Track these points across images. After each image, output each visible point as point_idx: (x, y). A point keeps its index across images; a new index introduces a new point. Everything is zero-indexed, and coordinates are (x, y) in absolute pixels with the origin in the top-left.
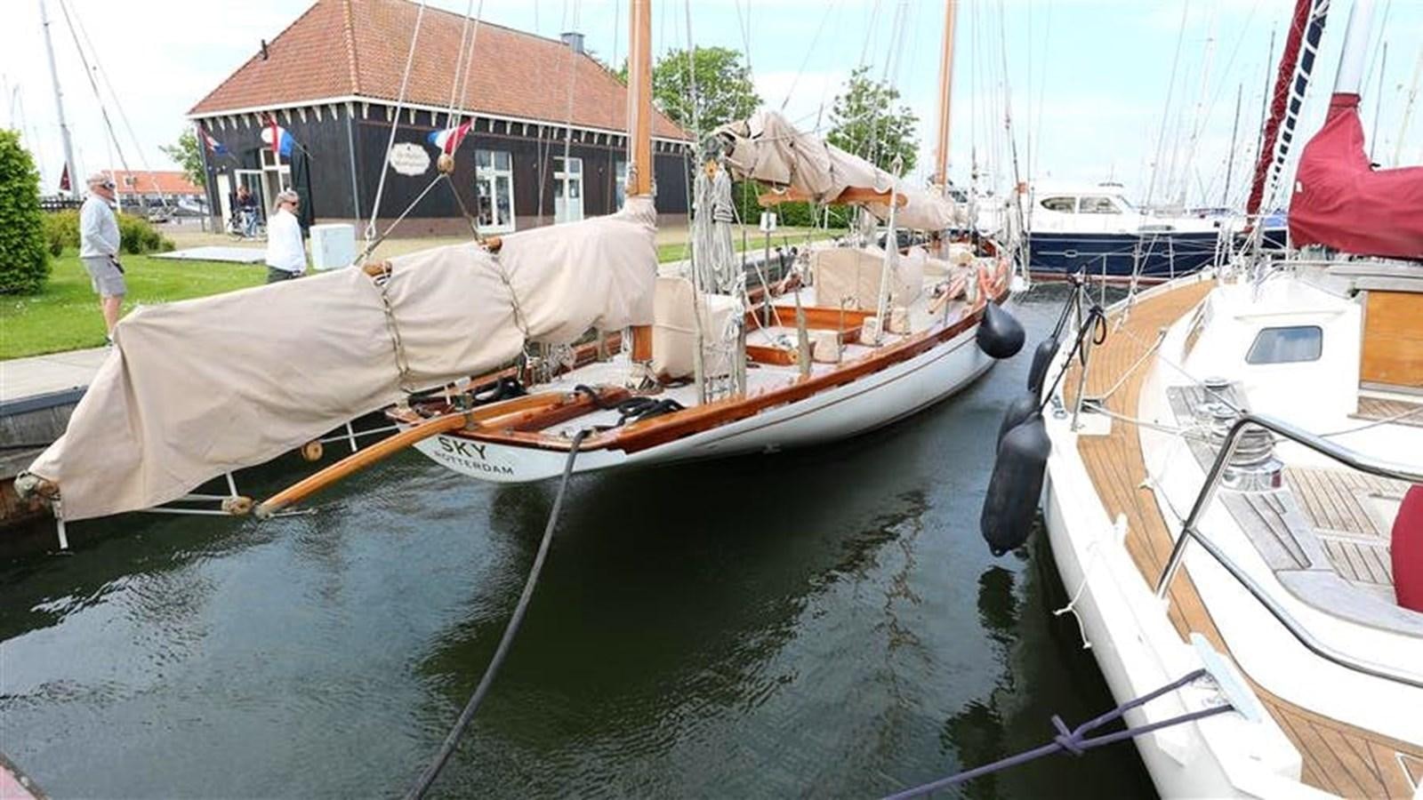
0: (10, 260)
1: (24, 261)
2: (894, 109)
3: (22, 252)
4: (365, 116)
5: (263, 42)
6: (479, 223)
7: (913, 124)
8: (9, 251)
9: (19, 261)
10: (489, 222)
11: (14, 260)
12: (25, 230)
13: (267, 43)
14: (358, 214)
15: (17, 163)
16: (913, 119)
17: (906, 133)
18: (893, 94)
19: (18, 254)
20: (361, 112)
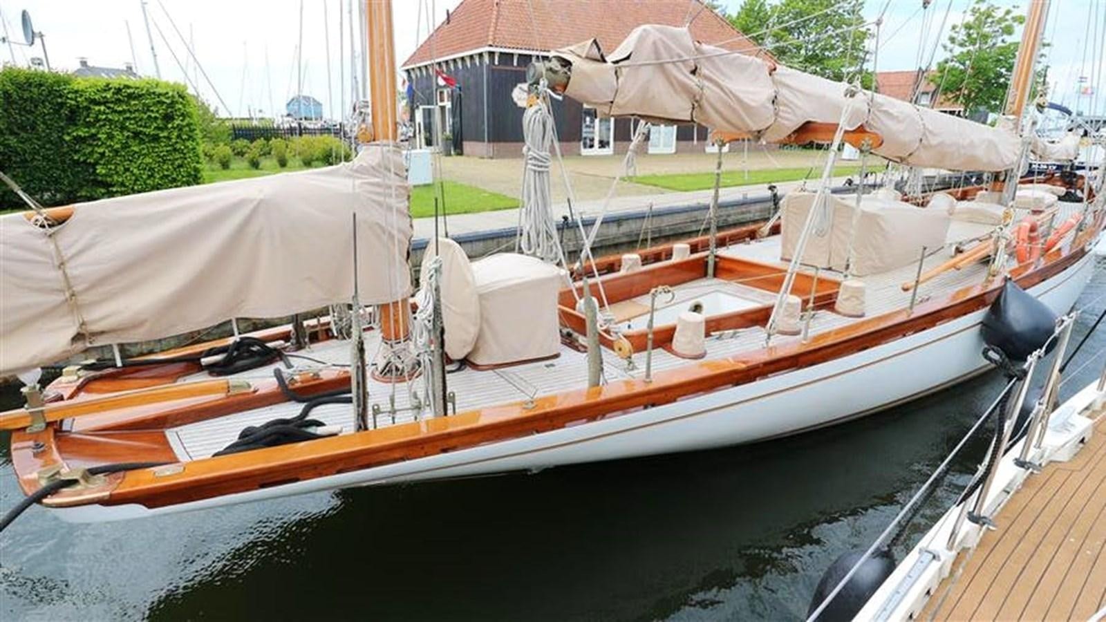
0: (174, 176)
1: (183, 177)
3: (182, 170)
4: (496, 63)
5: (448, 11)
6: (582, 146)
8: (175, 169)
9: (180, 177)
10: (592, 146)
11: (177, 175)
12: (185, 154)
13: (450, 12)
14: (486, 139)
15: (180, 106)
19: (180, 172)
20: (494, 59)
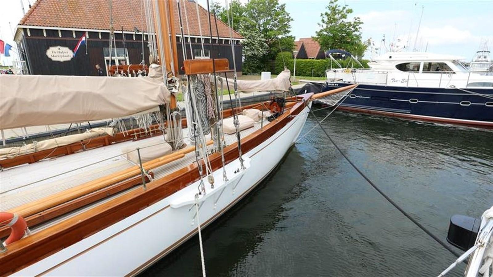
2: (350, 19)
7: (361, 26)
16: (360, 23)
17: (356, 30)
18: (350, 11)
20: (27, 33)
